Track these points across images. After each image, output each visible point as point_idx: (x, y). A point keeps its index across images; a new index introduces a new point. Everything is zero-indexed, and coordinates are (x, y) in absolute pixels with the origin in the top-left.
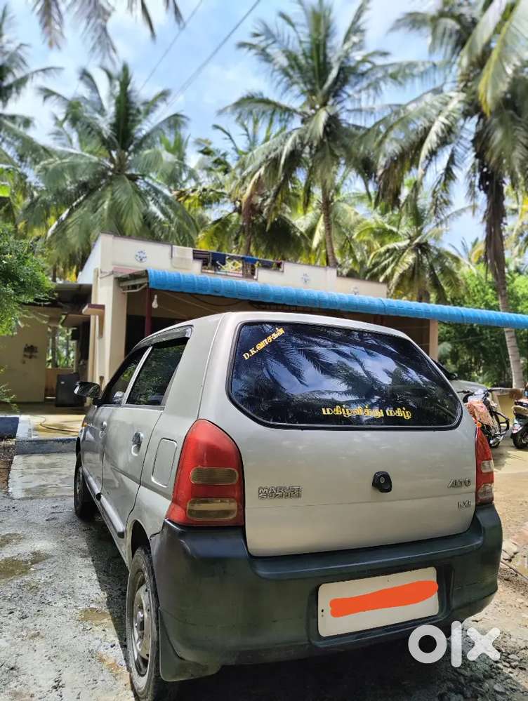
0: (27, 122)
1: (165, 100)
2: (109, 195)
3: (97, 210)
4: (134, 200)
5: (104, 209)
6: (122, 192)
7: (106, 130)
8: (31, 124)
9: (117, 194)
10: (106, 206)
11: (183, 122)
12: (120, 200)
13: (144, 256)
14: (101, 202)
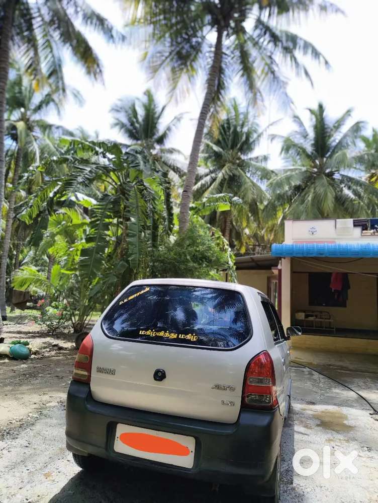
0: (265, 158)
1: (350, 115)
2: (312, 190)
3: (304, 201)
4: (328, 190)
5: (308, 201)
6: (321, 187)
7: (309, 149)
8: (268, 159)
9: (317, 189)
10: (310, 198)
11: (363, 127)
12: (319, 192)
13: (315, 230)
14: (307, 196)
